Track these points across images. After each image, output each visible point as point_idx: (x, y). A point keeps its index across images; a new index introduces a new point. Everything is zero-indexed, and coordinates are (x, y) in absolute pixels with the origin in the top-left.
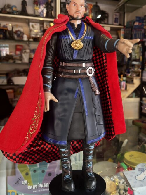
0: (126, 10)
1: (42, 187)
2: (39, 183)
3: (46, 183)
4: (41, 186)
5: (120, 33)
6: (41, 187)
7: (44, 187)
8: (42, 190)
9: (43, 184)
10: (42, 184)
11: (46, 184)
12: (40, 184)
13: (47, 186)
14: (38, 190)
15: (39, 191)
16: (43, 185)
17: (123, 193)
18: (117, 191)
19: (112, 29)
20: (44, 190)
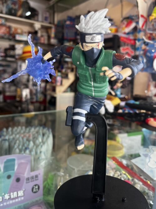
0: (56, 9)
1: (9, 199)
2: (3, 194)
3: (13, 192)
4: (7, 197)
5: (51, 31)
6: (7, 199)
7: (10, 197)
8: (8, 203)
9: (9, 194)
10: (7, 194)
11: (13, 194)
12: (5, 194)
13: (14, 195)
14: (3, 204)
15: (5, 204)
16: (10, 196)
19: (43, 27)
20: (11, 202)
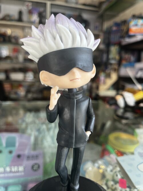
4: (8, 169)
7: (11, 170)
13: (16, 169)
15: (6, 175)
17: (112, 185)
18: (103, 182)
